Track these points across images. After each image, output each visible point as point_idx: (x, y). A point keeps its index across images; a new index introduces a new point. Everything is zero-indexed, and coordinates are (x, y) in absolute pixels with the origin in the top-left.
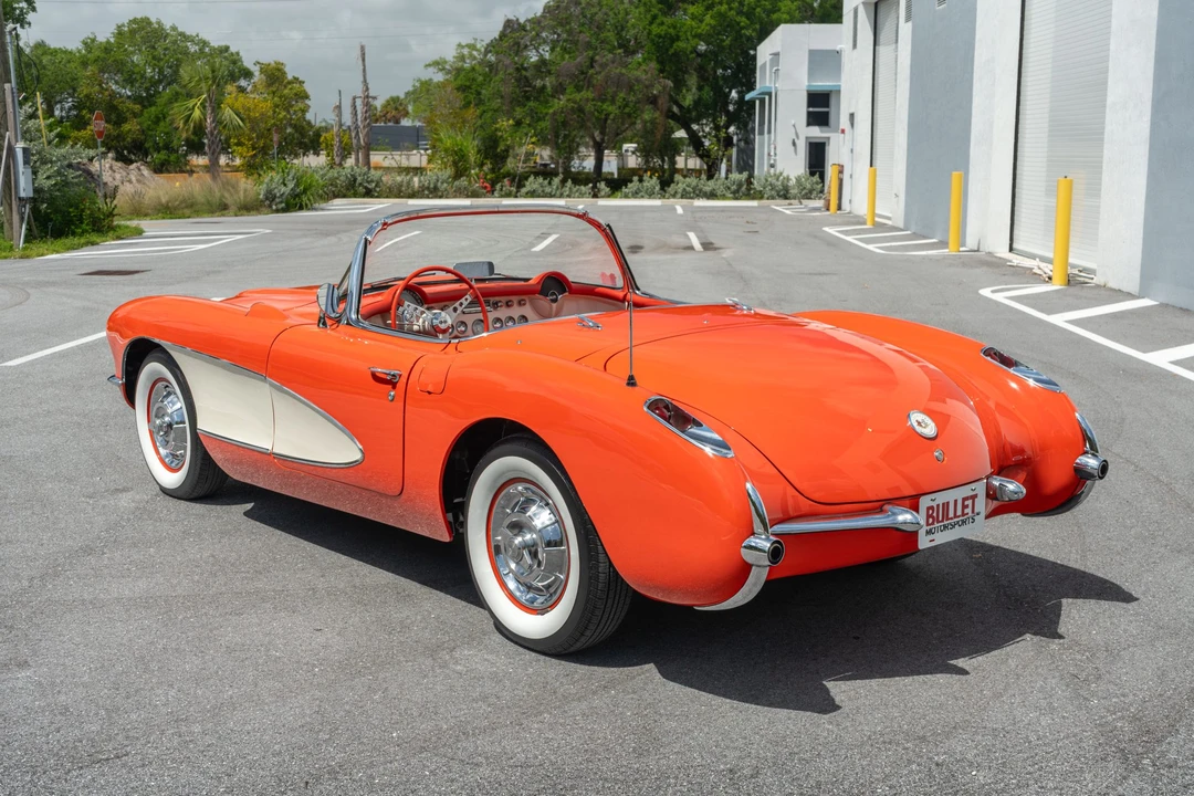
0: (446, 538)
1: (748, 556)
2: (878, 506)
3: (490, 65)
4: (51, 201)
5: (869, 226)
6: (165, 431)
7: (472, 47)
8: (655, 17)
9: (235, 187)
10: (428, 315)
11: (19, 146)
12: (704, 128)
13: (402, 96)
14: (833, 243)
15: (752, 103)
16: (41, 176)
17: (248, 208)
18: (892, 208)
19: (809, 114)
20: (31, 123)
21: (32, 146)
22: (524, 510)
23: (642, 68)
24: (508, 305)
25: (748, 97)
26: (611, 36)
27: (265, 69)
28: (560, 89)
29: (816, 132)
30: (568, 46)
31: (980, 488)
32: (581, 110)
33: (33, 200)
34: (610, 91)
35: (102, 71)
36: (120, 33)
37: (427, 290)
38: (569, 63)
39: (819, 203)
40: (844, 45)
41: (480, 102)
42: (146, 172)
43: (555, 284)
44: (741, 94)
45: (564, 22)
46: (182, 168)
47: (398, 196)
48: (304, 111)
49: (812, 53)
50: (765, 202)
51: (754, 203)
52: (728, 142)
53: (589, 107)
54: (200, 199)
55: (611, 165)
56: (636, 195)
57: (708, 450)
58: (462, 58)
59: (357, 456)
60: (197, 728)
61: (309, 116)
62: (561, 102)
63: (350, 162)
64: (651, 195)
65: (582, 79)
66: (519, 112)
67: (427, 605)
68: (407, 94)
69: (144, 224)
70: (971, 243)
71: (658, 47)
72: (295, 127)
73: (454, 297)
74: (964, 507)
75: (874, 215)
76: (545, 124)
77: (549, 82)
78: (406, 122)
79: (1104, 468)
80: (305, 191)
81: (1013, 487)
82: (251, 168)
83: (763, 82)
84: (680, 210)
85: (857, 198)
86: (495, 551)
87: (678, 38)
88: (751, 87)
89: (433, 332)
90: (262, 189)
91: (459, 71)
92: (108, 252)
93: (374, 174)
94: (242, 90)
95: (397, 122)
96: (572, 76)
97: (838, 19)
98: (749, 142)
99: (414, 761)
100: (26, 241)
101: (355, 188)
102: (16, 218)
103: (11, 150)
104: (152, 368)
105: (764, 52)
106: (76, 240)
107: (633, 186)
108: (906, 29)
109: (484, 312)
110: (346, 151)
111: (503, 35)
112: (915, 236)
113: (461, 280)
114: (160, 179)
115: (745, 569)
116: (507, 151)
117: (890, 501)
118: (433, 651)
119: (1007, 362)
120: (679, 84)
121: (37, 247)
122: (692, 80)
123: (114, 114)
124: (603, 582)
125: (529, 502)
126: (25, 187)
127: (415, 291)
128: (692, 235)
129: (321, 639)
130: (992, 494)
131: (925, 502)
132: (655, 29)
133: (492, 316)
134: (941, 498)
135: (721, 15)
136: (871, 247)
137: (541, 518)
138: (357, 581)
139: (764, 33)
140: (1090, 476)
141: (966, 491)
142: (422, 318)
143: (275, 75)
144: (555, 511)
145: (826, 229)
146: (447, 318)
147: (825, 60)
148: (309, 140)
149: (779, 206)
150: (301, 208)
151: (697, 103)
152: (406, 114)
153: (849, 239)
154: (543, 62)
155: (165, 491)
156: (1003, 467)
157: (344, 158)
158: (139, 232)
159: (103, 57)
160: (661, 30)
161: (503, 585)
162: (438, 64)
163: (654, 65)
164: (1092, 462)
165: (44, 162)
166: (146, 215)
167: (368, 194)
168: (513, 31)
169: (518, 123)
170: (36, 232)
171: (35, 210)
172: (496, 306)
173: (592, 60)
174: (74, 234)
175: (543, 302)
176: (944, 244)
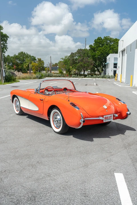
0: (48, 120)
1: (81, 122)
2: (98, 117)
3: (69, 59)
4: (8, 77)
5: (120, 82)
6: (17, 106)
7: (67, 56)
8: (92, 52)
9: (33, 75)
10: (48, 92)
11: (4, 70)
12: (99, 68)
13: (57, 63)
14: (114, 85)
15: (106, 65)
16: (6, 74)
17: (34, 78)
18: (124, 80)
19: (114, 66)
20: (5, 67)
21: (6, 70)
22: (57, 116)
23: (90, 60)
24: (59, 91)
25: (105, 64)
26: (86, 55)
27: (38, 59)
28: (79, 62)
29: (115, 69)
30: (80, 56)
31: (112, 115)
32: (81, 65)
33: (5, 77)
34: (86, 63)
35: (16, 59)
36: (19, 54)
37: (49, 89)
38: (80, 59)
39: (114, 79)
40: (118, 57)
41: (67, 64)
42: (21, 73)
43: (65, 89)
44: (105, 63)
45: (80, 53)
46: (26, 73)
47: (55, 77)
48: (44, 65)
49: (114, 58)
50: (106, 79)
51: (105, 79)
52: (103, 70)
53: (83, 65)
54: (28, 77)
55: (86, 73)
56: (88, 78)
57: (77, 109)
58: (66, 58)
59: (38, 109)
60: (16, 140)
61: (44, 66)
62: (79, 64)
63: (49, 72)
64: (90, 77)
65: (82, 61)
66: (73, 65)
67: (46, 128)
68: (58, 63)
69: (20, 80)
70: (134, 85)
71: (93, 56)
72: (42, 67)
73: (52, 90)
74: (110, 117)
75: (121, 81)
76: (77, 67)
77: (77, 61)
78: (58, 67)
79: (130, 114)
80: (42, 76)
81: (117, 115)
82: (35, 73)
83: (108, 62)
84: (94, 80)
85: (119, 78)
86: (53, 121)
87: (96, 55)
88: (106, 62)
89: (49, 95)
90: (36, 76)
91: (65, 60)
92: (14, 84)
93: (52, 74)
94: (35, 62)
95: (57, 66)
96: (81, 61)
97: (117, 53)
98: (105, 70)
99: (40, 144)
100: (4, 82)
101: (49, 76)
102: (3, 79)
103: (2, 70)
104: (15, 98)
105: (108, 57)
106: (11, 82)
107: (88, 76)
108: (126, 55)
109: (55, 92)
110: (48, 71)
111: (71, 55)
112: (127, 84)
113: (53, 88)
114: (23, 74)
115: (81, 123)
116: (71, 71)
117: (100, 116)
118: (45, 133)
119: (119, 100)
120: (96, 62)
121: (5, 83)
122: (98, 61)
123: (17, 65)
124: (65, 125)
125: (57, 115)
126: (4, 75)
127: (47, 89)
128: (95, 83)
129: (32, 131)
130: (114, 116)
131: (104, 116)
132: (92, 54)
133: (57, 93)
134: (107, 116)
135: (101, 52)
136: (120, 85)
137: (58, 117)
138: (38, 125)
139: (108, 55)
140: (128, 114)
141: (110, 115)
142: (47, 93)
143: (40, 60)
144: (60, 116)
145: (114, 83)
146: (50, 93)
147: (116, 59)
148: (43, 69)
149: (109, 80)
150: (41, 78)
151: (98, 65)
152: (58, 65)
153: (117, 84)
154: (76, 59)
155: (17, 114)
156: (116, 113)
157: (48, 72)
158: (19, 81)
159: (16, 57)
160: (93, 54)
161: (54, 125)
162: (62, 59)
163: (92, 59)
164: (129, 113)
165: (7, 72)
166: (21, 79)
167: (51, 77)
168: (72, 54)
169: (73, 67)
170: (5, 81)
171: (5, 78)
172: (58, 92)
173: (83, 58)
174: (10, 81)
175: (64, 91)
176: (130, 85)
